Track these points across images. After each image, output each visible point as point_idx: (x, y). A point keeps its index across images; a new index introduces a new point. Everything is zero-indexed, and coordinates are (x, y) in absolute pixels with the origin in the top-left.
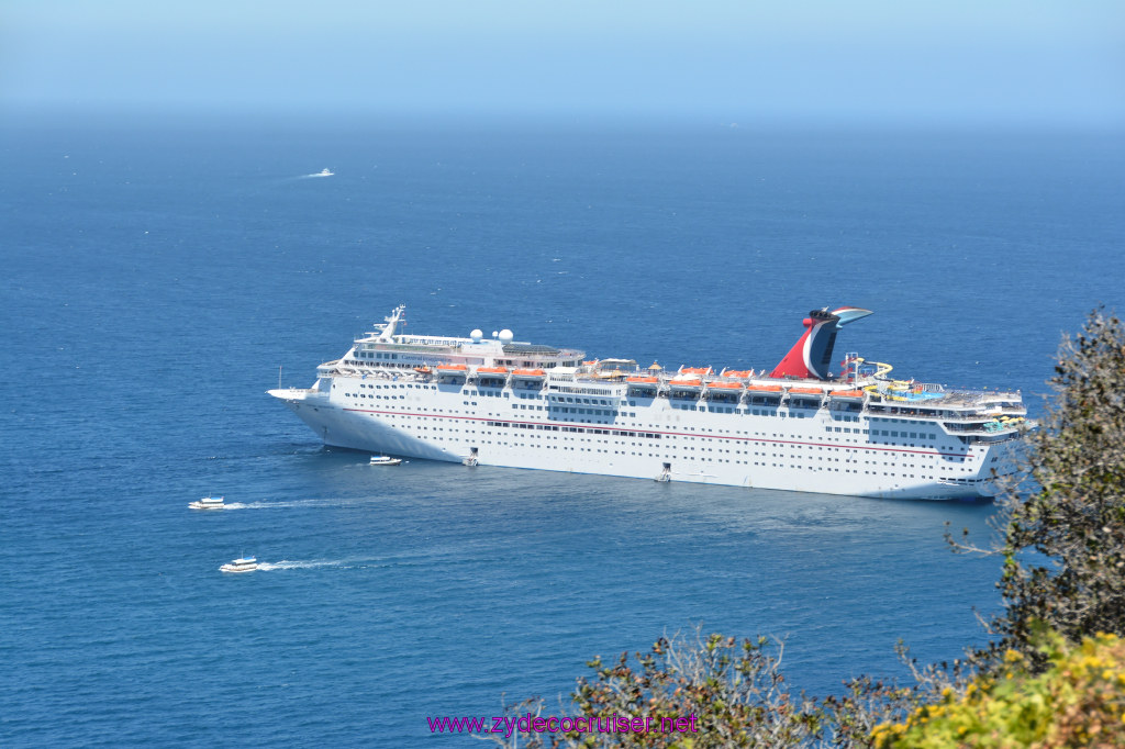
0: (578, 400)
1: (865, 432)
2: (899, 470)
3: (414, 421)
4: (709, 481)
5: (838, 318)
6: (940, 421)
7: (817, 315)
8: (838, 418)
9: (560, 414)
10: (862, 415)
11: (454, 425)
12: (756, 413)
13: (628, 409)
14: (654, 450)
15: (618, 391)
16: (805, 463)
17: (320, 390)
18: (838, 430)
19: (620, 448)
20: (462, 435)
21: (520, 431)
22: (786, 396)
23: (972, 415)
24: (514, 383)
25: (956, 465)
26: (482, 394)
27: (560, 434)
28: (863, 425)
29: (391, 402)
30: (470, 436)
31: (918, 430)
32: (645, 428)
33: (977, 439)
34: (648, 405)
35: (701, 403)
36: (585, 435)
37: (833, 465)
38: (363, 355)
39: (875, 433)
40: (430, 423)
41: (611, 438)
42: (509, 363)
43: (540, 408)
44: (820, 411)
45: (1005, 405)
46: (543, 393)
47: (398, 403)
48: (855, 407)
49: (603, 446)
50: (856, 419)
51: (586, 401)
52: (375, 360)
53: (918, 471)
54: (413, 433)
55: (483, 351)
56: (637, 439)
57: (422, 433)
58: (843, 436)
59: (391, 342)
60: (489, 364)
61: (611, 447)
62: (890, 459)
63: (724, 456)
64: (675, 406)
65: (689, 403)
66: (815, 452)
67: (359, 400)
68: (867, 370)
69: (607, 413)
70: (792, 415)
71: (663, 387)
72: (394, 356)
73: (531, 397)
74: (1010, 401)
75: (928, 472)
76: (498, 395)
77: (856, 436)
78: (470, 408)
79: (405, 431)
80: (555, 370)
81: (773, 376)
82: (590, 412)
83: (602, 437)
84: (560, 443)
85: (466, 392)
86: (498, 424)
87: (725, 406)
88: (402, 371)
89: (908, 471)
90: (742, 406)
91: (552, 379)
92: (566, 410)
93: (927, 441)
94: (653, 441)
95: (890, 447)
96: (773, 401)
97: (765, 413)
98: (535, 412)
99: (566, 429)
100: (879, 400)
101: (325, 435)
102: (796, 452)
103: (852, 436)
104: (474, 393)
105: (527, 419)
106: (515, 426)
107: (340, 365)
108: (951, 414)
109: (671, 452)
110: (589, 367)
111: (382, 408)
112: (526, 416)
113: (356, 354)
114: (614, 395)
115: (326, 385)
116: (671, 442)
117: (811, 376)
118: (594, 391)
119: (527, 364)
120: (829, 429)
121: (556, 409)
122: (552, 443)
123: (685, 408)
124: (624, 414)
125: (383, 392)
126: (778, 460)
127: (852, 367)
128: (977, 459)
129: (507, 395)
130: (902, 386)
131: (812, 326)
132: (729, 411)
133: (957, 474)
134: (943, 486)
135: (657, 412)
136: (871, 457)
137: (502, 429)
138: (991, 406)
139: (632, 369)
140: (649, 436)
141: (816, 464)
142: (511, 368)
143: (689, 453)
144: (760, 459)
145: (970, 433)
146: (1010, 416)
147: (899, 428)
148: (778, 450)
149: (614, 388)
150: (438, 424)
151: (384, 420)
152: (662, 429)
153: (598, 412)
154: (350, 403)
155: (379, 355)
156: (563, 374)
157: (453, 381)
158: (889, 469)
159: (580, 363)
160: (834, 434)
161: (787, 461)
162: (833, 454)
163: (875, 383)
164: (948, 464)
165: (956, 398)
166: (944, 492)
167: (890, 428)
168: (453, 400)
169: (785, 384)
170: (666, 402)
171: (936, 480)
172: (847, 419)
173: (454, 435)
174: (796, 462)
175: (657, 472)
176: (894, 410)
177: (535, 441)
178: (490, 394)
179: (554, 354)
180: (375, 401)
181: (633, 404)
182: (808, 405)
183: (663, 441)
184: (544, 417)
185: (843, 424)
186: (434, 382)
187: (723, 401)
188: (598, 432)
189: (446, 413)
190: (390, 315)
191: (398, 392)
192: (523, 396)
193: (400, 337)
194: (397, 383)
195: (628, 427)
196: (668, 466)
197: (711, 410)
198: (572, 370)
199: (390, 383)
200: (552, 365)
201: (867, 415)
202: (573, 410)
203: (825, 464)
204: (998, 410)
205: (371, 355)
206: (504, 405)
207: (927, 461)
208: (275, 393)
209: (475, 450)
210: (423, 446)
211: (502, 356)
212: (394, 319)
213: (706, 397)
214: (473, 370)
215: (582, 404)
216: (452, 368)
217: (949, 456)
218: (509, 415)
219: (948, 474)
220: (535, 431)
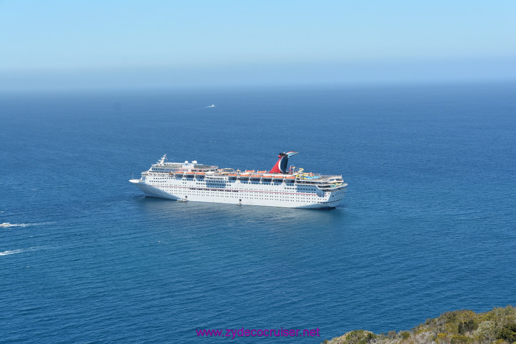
0: (214, 181)
1: (296, 189)
2: (306, 200)
3: (169, 189)
4: (253, 204)
5: (287, 155)
6: (317, 185)
7: (282, 154)
8: (288, 185)
9: (210, 186)
10: (295, 184)
11: (180, 190)
12: (265, 184)
13: (229, 184)
14: (236, 196)
15: (226, 178)
16: (279, 198)
17: (143, 180)
18: (288, 188)
19: (227, 195)
20: (183, 192)
21: (199, 191)
22: (273, 179)
23: (326, 183)
24: (197, 177)
25: (322, 198)
26: (188, 180)
27: (210, 191)
28: (295, 187)
29: (162, 183)
30: (185, 193)
31: (311, 188)
32: (234, 189)
33: (328, 190)
34: (234, 182)
35: (249, 181)
36: (217, 192)
37: (287, 199)
38: (154, 169)
39: (299, 189)
40: (173, 189)
41: (224, 192)
42: (195, 171)
43: (204, 184)
44: (283, 183)
45: (337, 180)
46: (205, 179)
47: (164, 183)
48: (293, 181)
49: (222, 195)
50: (293, 185)
51: (217, 182)
52: (158, 171)
53: (311, 200)
54: (169, 192)
55: (188, 167)
56: (231, 192)
57: (171, 192)
58: (289, 190)
59: (163, 165)
60: (190, 171)
61: (224, 195)
62: (303, 197)
63: (256, 197)
64: (242, 183)
65: (246, 181)
66: (282, 195)
67: (153, 183)
68: (296, 171)
69: (223, 185)
70: (275, 184)
71: (238, 177)
72: (163, 170)
73: (201, 181)
74: (339, 178)
75: (314, 200)
76: (192, 180)
77: (293, 190)
78: (185, 184)
79: (167, 191)
80: (208, 173)
81: (270, 173)
82: (218, 185)
83: (222, 192)
84: (210, 194)
85: (183, 180)
86: (193, 189)
87: (256, 182)
88: (165, 174)
89: (308, 200)
90: (261, 182)
91: (207, 175)
92: (211, 184)
93: (313, 191)
94: (236, 193)
95: (303, 193)
96: (270, 180)
97: (267, 184)
98: (203, 185)
100: (299, 179)
101: (145, 193)
102: (276, 195)
103: (292, 190)
104: (185, 180)
105: (201, 187)
106: (197, 189)
107: (148, 172)
108: (320, 183)
109: (241, 196)
110: (220, 171)
111: (160, 185)
112: (200, 186)
113: (152, 169)
114: (225, 179)
115: (144, 179)
116: (241, 193)
117: (281, 172)
118: (218, 179)
119: (200, 171)
120: (285, 188)
121: (209, 184)
122: (208, 194)
123: (245, 183)
124: (228, 185)
125: (160, 180)
126: (271, 198)
127: (292, 170)
128: (328, 194)
129: (194, 180)
130: (306, 175)
131: (281, 157)
132: (257, 184)
133: (322, 201)
134: (318, 205)
135: (237, 184)
136: (298, 196)
138: (333, 180)
139: (232, 171)
140: (235, 191)
141: (282, 199)
142: (195, 172)
143: (246, 196)
144: (267, 198)
145: (326, 188)
146: (339, 183)
147: (306, 188)
148: (271, 195)
149: (224, 177)
150: (176, 189)
151: (161, 189)
152: (239, 189)
153: (220, 185)
154: (151, 184)
155: (159, 169)
156: (210, 174)
157: (179, 177)
158: (303, 200)
159: (216, 170)
160: (287, 190)
161: (274, 198)
162: (287, 196)
163: (299, 174)
164: (319, 198)
165: (323, 178)
166: (319, 206)
167: (303, 187)
168: (179, 182)
169: (273, 175)
170: (240, 181)
171: (316, 203)
172: (290, 185)
173: (180, 192)
174: (277, 198)
175: (237, 202)
176: (304, 182)
177: (203, 194)
178: (190, 180)
179: (208, 167)
180: (158, 183)
181: (230, 182)
182: (279, 181)
183: (239, 193)
184: (205, 186)
185: (289, 187)
186: (174, 177)
187: (255, 180)
189: (178, 186)
190: (162, 157)
191: (164, 180)
192: (199, 181)
193: (166, 163)
194: (164, 177)
195: (229, 189)
196: (240, 200)
197: (252, 183)
198: (212, 172)
199: (162, 178)
200: (208, 171)
201: (296, 184)
202: (213, 184)
203: (285, 199)
204: (335, 181)
205: (157, 169)
206: (194, 183)
207: (314, 197)
208: (131, 181)
209: (186, 197)
210: (171, 196)
211: (193, 169)
212: (164, 158)
213: (251, 180)
214: (185, 173)
215: (216, 183)
216: (179, 173)
217: (320, 195)
218: (195, 186)
219: (320, 201)
220: (203, 191)
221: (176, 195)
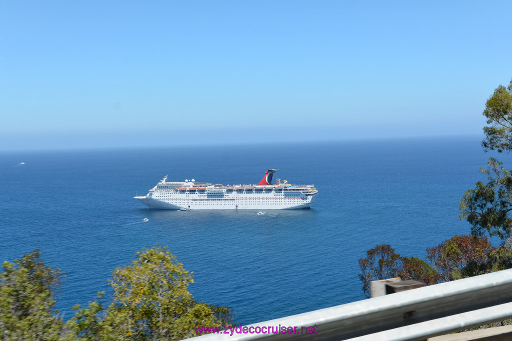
2: (292, 203)
3: (174, 201)
4: (247, 209)
6: (301, 192)
7: (269, 171)
8: (277, 193)
10: (283, 191)
11: (184, 201)
12: (257, 193)
13: (227, 194)
14: (233, 203)
15: (224, 191)
16: (270, 203)
17: (149, 196)
19: (225, 203)
20: (186, 203)
21: (200, 201)
22: (264, 189)
23: (306, 190)
24: (198, 191)
25: (305, 201)
26: (191, 194)
27: (210, 201)
28: (283, 194)
29: (168, 197)
30: (188, 203)
31: (296, 194)
32: (231, 198)
33: (309, 195)
34: (232, 193)
35: (244, 192)
36: (217, 201)
37: (276, 203)
38: (159, 187)
39: (286, 195)
40: (178, 201)
41: (223, 201)
42: (196, 186)
44: (273, 191)
45: (311, 188)
46: (206, 192)
47: (169, 197)
48: (281, 190)
49: (221, 203)
50: (281, 193)
53: (296, 203)
54: (174, 204)
55: (189, 184)
56: (229, 201)
57: (176, 204)
58: (278, 197)
59: (165, 184)
60: (191, 187)
61: (223, 203)
62: (289, 200)
63: (250, 203)
64: (238, 193)
66: (272, 200)
67: (160, 197)
68: (282, 182)
69: (222, 196)
70: (266, 193)
71: (233, 189)
72: (167, 187)
73: (203, 193)
75: (298, 203)
76: (195, 194)
78: (188, 197)
79: (172, 203)
80: (208, 187)
81: (260, 185)
82: (218, 196)
83: (221, 201)
84: (210, 203)
85: (186, 194)
88: (170, 190)
89: (294, 203)
90: (254, 192)
91: (207, 189)
92: (212, 196)
93: (298, 196)
94: (233, 201)
95: (289, 198)
96: (261, 190)
97: (260, 193)
98: (204, 197)
99: (211, 200)
100: (285, 188)
101: (149, 206)
102: (267, 201)
103: (280, 196)
104: (188, 194)
107: (154, 189)
108: (303, 190)
109: (237, 203)
111: (165, 199)
112: (202, 198)
113: (157, 187)
115: (151, 195)
116: (238, 201)
117: (268, 184)
118: (218, 191)
119: (200, 186)
121: (209, 196)
122: (208, 203)
123: (240, 193)
124: (226, 196)
125: (166, 195)
126: (263, 203)
127: (278, 182)
128: (309, 199)
129: (197, 193)
130: (289, 185)
131: (267, 173)
132: (251, 193)
133: (305, 203)
135: (234, 195)
136: (285, 200)
137: (196, 201)
139: (223, 186)
141: (272, 203)
142: (197, 188)
143: (242, 203)
144: (259, 203)
145: (307, 194)
147: (291, 194)
148: (263, 201)
149: (223, 190)
150: (180, 201)
151: (166, 201)
152: (235, 198)
153: (220, 196)
154: (157, 198)
155: (163, 187)
156: (211, 188)
157: (183, 191)
158: (289, 203)
160: (276, 196)
161: (265, 203)
162: (276, 201)
163: (285, 184)
164: (303, 201)
165: (300, 186)
166: (303, 207)
167: (289, 194)
168: (183, 196)
169: (263, 186)
170: (236, 192)
171: (300, 204)
172: (279, 193)
173: (184, 203)
174: (268, 203)
175: (234, 208)
176: (290, 190)
177: (204, 203)
179: (206, 184)
180: (164, 197)
181: (228, 193)
182: (269, 190)
183: (236, 201)
184: (206, 198)
185: (278, 194)
186: (178, 192)
187: (249, 191)
188: (219, 200)
189: (182, 199)
192: (201, 193)
193: (167, 183)
194: (169, 193)
195: (227, 198)
196: (237, 206)
197: (247, 193)
199: (167, 193)
200: (206, 186)
202: (214, 196)
203: (274, 203)
205: (161, 187)
206: (196, 196)
207: (298, 200)
208: (135, 197)
209: (189, 206)
211: (194, 185)
212: (165, 179)
213: (246, 190)
214: (188, 189)
215: (216, 194)
216: (183, 188)
217: (303, 199)
218: (198, 198)
219: (303, 203)
220: (204, 201)
221: (180, 206)
